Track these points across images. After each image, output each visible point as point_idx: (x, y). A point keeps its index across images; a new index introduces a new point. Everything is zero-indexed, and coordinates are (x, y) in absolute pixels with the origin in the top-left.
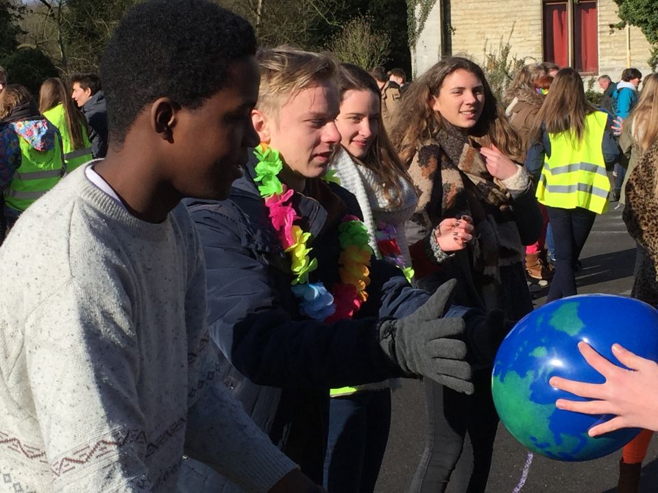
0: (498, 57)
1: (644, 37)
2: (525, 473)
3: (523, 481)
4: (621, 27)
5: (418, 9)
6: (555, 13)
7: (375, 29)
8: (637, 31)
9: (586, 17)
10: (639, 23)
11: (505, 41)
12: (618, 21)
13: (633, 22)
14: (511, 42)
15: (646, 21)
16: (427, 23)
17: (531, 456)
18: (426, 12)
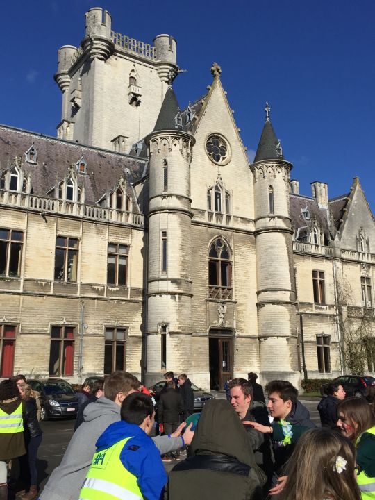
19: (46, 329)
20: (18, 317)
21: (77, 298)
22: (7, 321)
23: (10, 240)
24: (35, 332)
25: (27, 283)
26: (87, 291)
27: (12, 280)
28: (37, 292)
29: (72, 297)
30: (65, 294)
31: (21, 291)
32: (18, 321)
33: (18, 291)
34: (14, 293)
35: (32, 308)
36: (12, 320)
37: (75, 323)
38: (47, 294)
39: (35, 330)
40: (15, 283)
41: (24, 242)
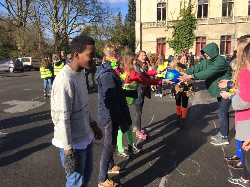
0: (149, 53)
1: (173, 50)
2: (153, 119)
3: (152, 120)
4: (169, 48)
5: (136, 45)
6: (159, 46)
7: (129, 47)
8: (172, 49)
9: (164, 46)
10: (172, 48)
11: (150, 50)
12: (169, 47)
13: (171, 47)
14: (151, 50)
15: (173, 47)
16: (138, 47)
17: (154, 116)
18: (138, 45)
19: (218, 37)
20: (207, 34)
21: (233, 23)
22: (202, 35)
23: (203, 4)
24: (213, 39)
25: (210, 20)
26: (237, 20)
27: (204, 19)
28: (214, 23)
29: (230, 23)
30: (226, 22)
31: (208, 23)
32: (207, 35)
33: (206, 24)
34: (205, 25)
35: (212, 30)
36: (204, 35)
37: (232, 34)
38: (219, 23)
39: (214, 38)
40: (205, 20)
41: (209, 3)
